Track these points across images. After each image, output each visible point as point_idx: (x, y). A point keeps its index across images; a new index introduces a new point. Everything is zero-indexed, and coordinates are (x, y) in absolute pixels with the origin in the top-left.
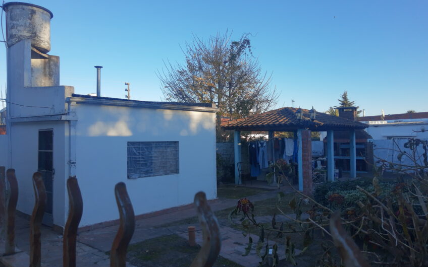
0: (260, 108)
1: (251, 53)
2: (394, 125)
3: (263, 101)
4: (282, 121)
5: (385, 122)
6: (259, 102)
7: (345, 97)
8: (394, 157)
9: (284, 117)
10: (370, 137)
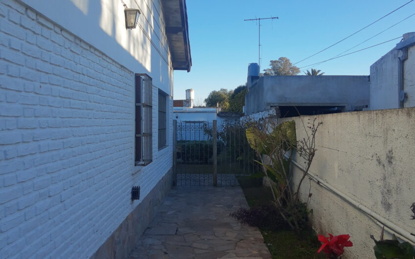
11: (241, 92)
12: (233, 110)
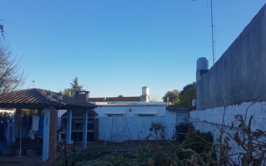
0: (8, 86)
1: (4, 38)
2: (112, 106)
3: (12, 81)
4: (31, 101)
5: (106, 103)
6: (7, 81)
7: (76, 82)
8: (113, 130)
9: (33, 97)
10: (97, 115)
11: (189, 89)
12: (183, 104)
